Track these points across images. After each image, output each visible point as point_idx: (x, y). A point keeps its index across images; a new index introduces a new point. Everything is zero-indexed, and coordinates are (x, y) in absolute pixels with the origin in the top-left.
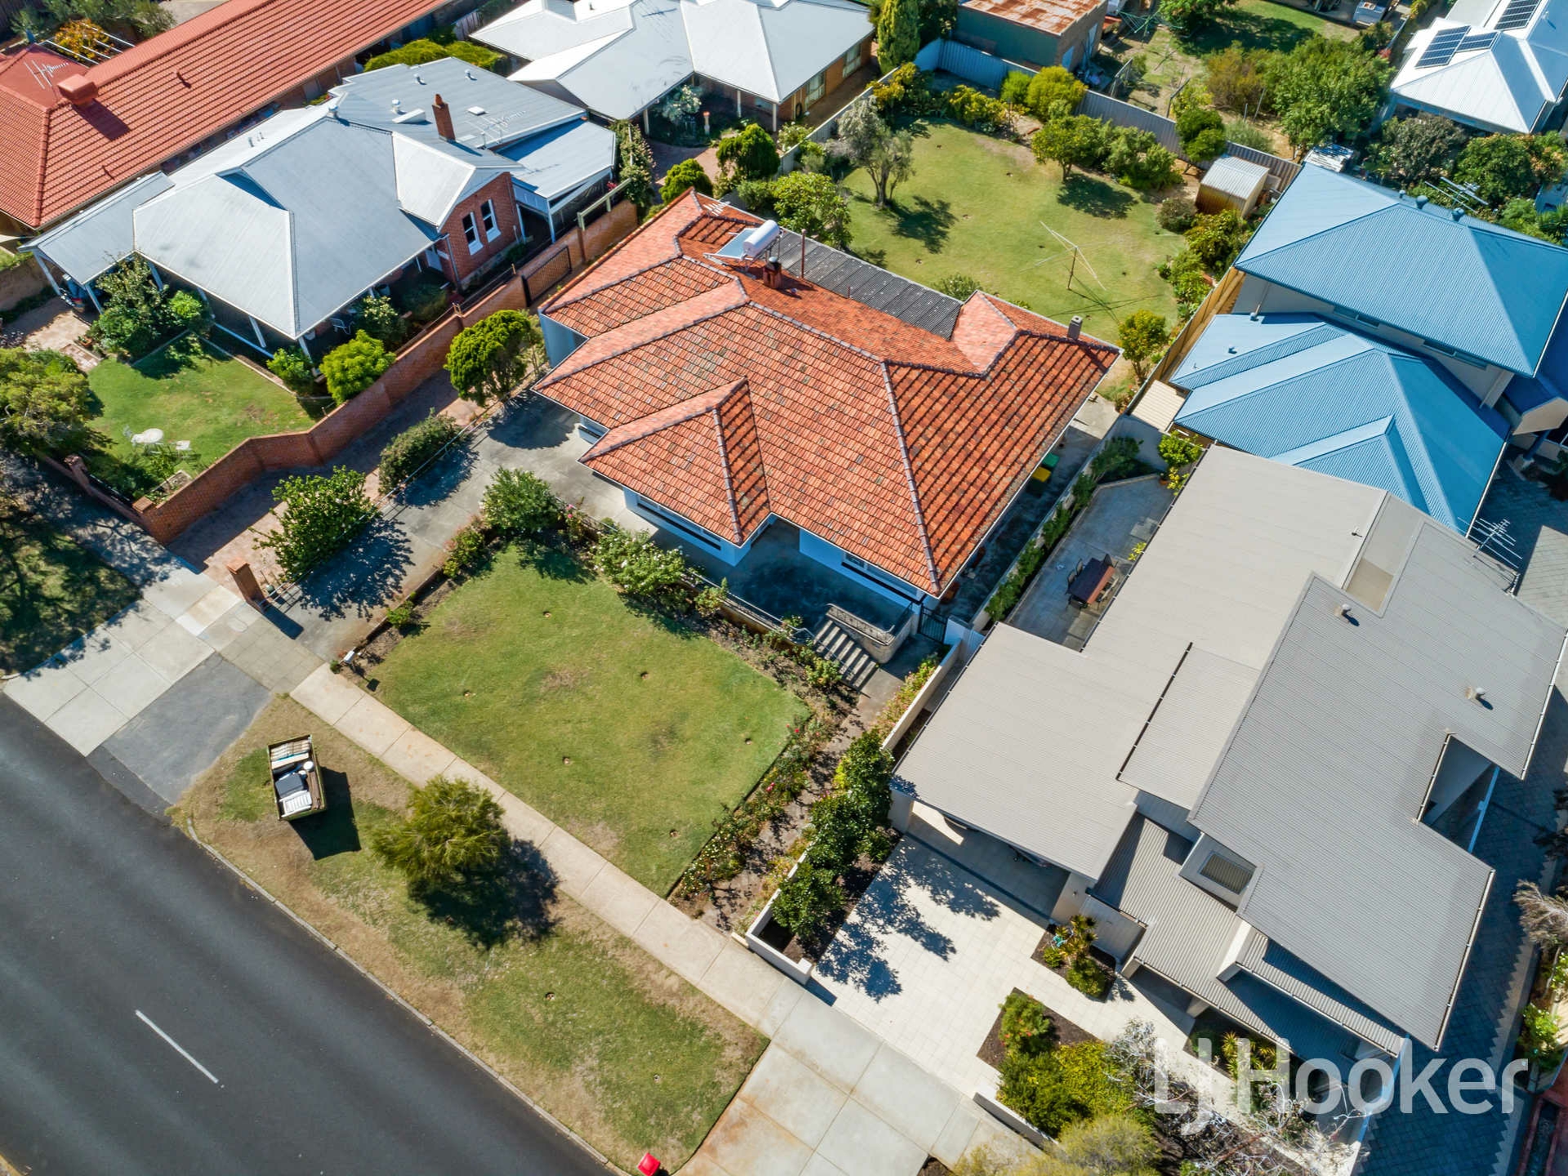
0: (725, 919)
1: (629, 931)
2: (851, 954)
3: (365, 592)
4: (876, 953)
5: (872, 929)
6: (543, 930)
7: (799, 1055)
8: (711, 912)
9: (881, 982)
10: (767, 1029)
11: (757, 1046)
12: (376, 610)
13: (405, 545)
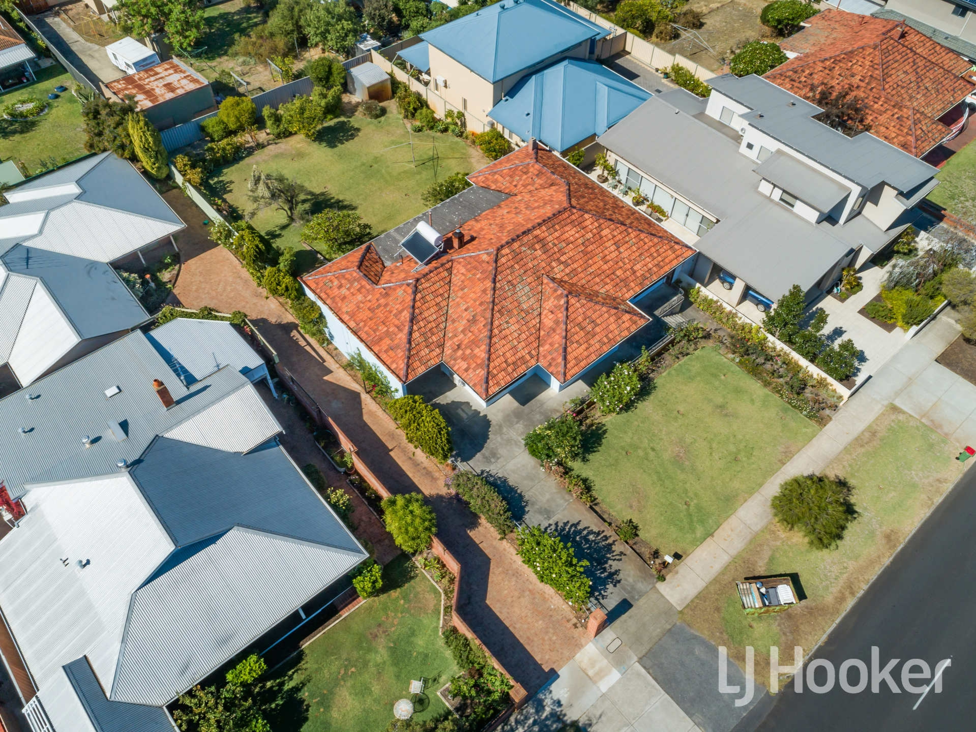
0: (830, 407)
8: (828, 412)
10: (885, 403)
11: (894, 409)
12: (617, 548)
13: (560, 524)
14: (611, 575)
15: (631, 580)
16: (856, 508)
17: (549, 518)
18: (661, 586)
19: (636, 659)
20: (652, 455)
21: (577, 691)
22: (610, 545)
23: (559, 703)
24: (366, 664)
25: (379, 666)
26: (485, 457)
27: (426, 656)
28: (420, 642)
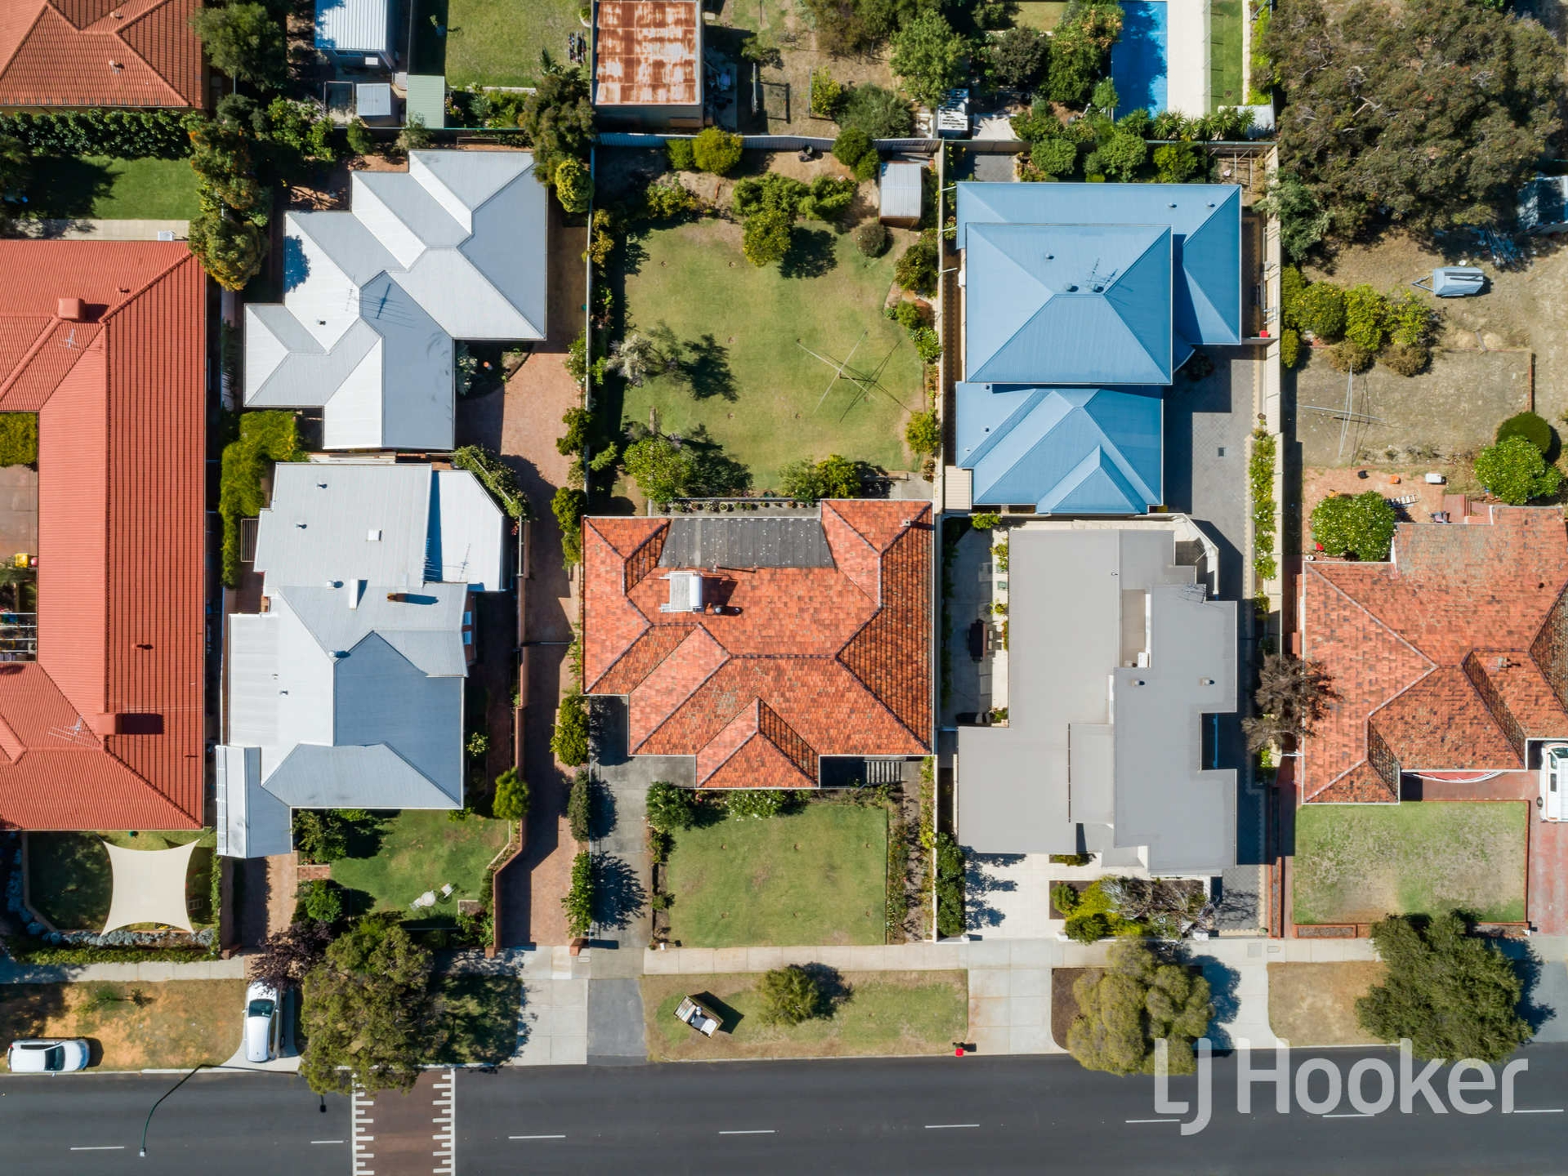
0: (916, 935)
1: (882, 968)
2: (976, 914)
3: (629, 902)
4: (987, 906)
5: (979, 898)
6: (847, 994)
7: (982, 967)
8: (909, 936)
9: (995, 918)
10: (963, 966)
11: (963, 975)
12: (643, 909)
13: (622, 863)
14: (623, 921)
15: (633, 932)
16: (835, 1015)
17: (619, 851)
18: (648, 951)
19: (589, 977)
20: (739, 861)
21: (538, 965)
22: (642, 903)
23: (522, 966)
24: (432, 848)
25: (438, 857)
26: (616, 772)
27: (470, 873)
28: (472, 862)
